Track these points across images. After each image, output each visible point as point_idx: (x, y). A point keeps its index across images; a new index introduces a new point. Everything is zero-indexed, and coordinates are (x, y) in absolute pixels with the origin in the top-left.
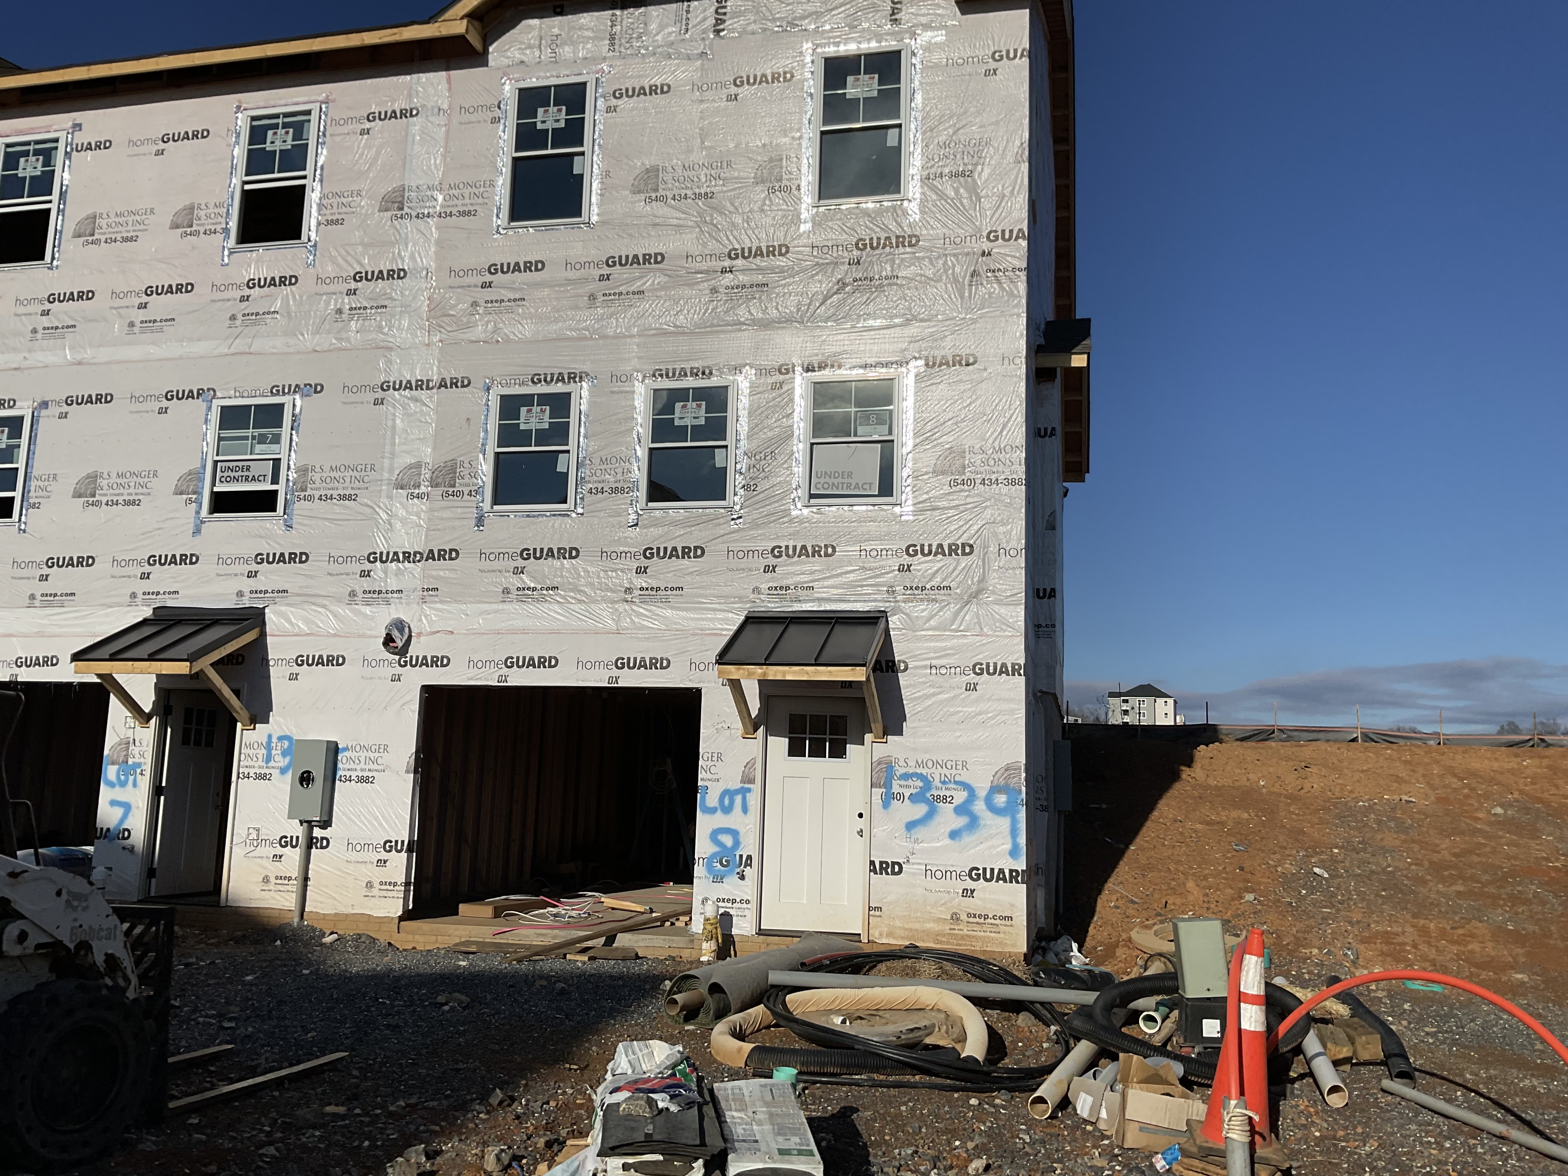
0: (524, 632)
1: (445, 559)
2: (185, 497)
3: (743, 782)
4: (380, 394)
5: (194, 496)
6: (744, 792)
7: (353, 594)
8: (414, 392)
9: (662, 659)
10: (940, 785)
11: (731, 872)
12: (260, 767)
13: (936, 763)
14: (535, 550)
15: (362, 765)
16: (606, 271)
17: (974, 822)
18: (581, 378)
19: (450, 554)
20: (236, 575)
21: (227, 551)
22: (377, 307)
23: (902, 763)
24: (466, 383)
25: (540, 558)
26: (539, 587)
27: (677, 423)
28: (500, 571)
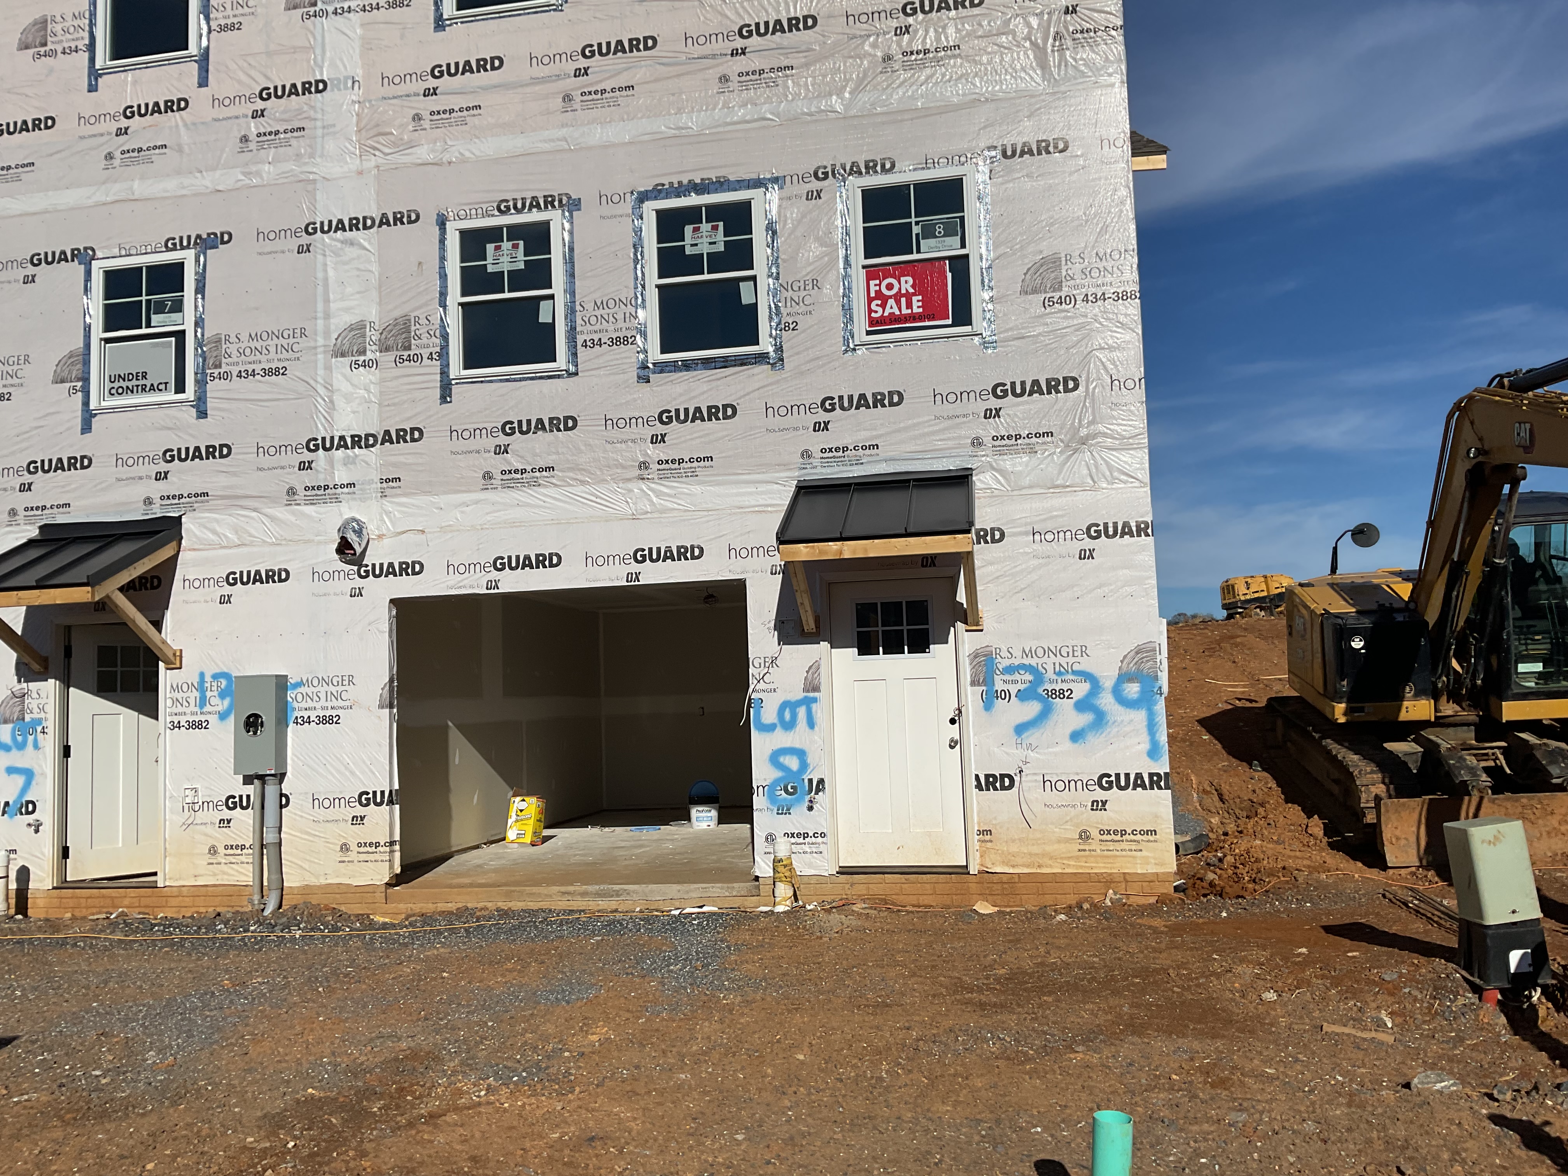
1: (405, 441)
2: (67, 385)
3: (805, 690)
4: (305, 239)
5: (79, 384)
6: (808, 702)
7: (291, 492)
8: (348, 234)
9: (692, 547)
10: (1055, 677)
11: (799, 800)
12: (192, 714)
13: (1047, 651)
14: (520, 422)
15: (323, 703)
16: (583, 63)
17: (1100, 719)
18: (560, 201)
19: (413, 435)
20: (141, 478)
21: (126, 448)
22: (292, 131)
23: (1004, 653)
24: (413, 217)
25: (527, 432)
26: (529, 468)
27: (688, 251)
28: (478, 452)
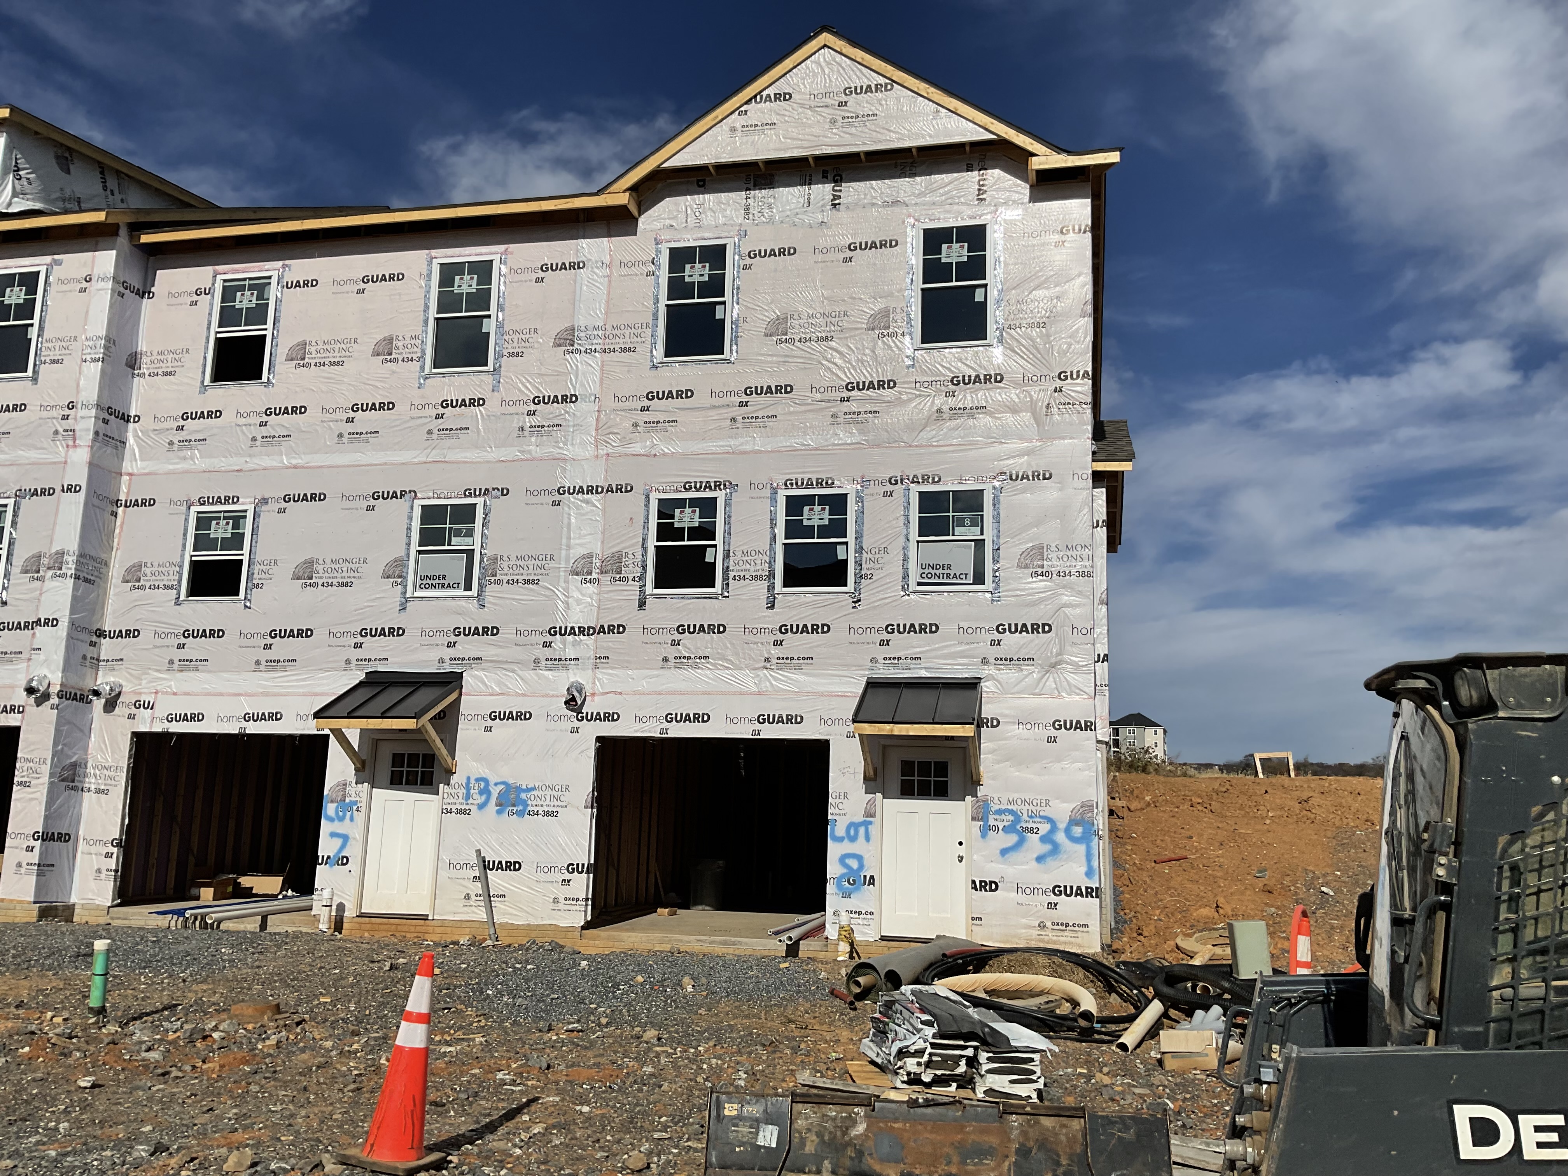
0: (681, 693)
1: (614, 633)
2: (392, 580)
3: (865, 816)
4: (557, 497)
5: (400, 580)
6: (866, 824)
7: (537, 661)
8: (585, 496)
9: (797, 716)
10: (1028, 819)
11: (857, 889)
12: (461, 804)
13: (1023, 801)
15: (548, 802)
16: (745, 398)
17: (1056, 849)
18: (725, 485)
19: (617, 629)
20: (437, 645)
21: (429, 625)
22: (553, 426)
23: (996, 801)
24: (629, 489)
25: (693, 633)
26: (693, 656)
27: (805, 523)
28: (660, 643)
